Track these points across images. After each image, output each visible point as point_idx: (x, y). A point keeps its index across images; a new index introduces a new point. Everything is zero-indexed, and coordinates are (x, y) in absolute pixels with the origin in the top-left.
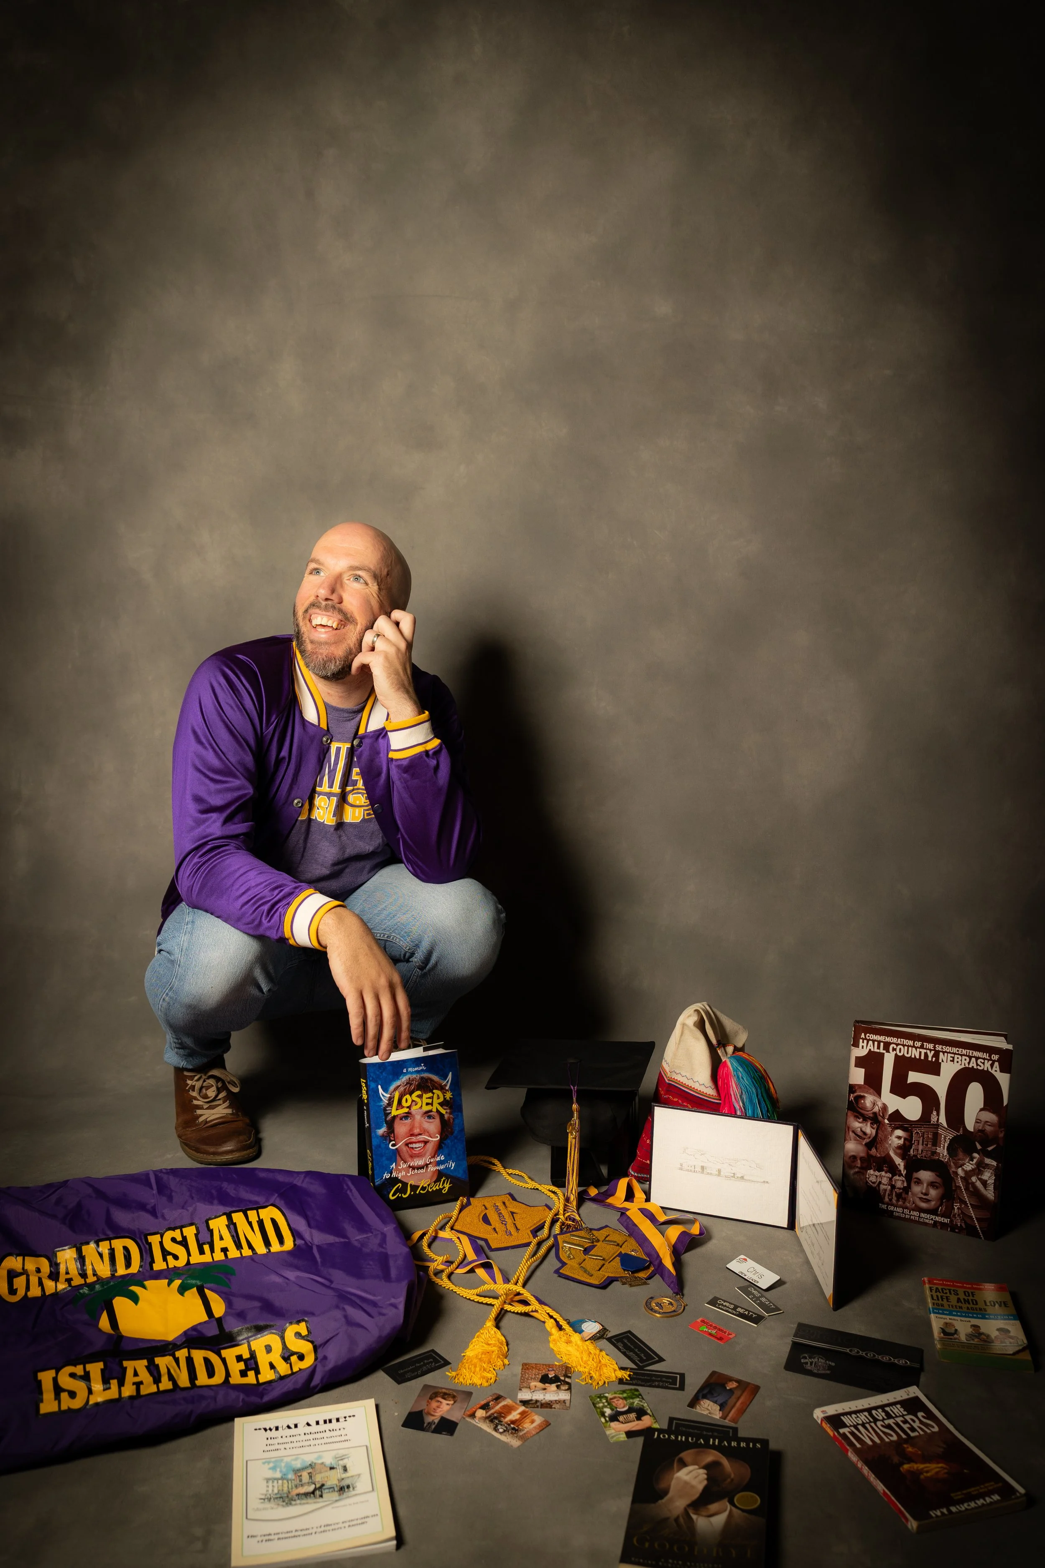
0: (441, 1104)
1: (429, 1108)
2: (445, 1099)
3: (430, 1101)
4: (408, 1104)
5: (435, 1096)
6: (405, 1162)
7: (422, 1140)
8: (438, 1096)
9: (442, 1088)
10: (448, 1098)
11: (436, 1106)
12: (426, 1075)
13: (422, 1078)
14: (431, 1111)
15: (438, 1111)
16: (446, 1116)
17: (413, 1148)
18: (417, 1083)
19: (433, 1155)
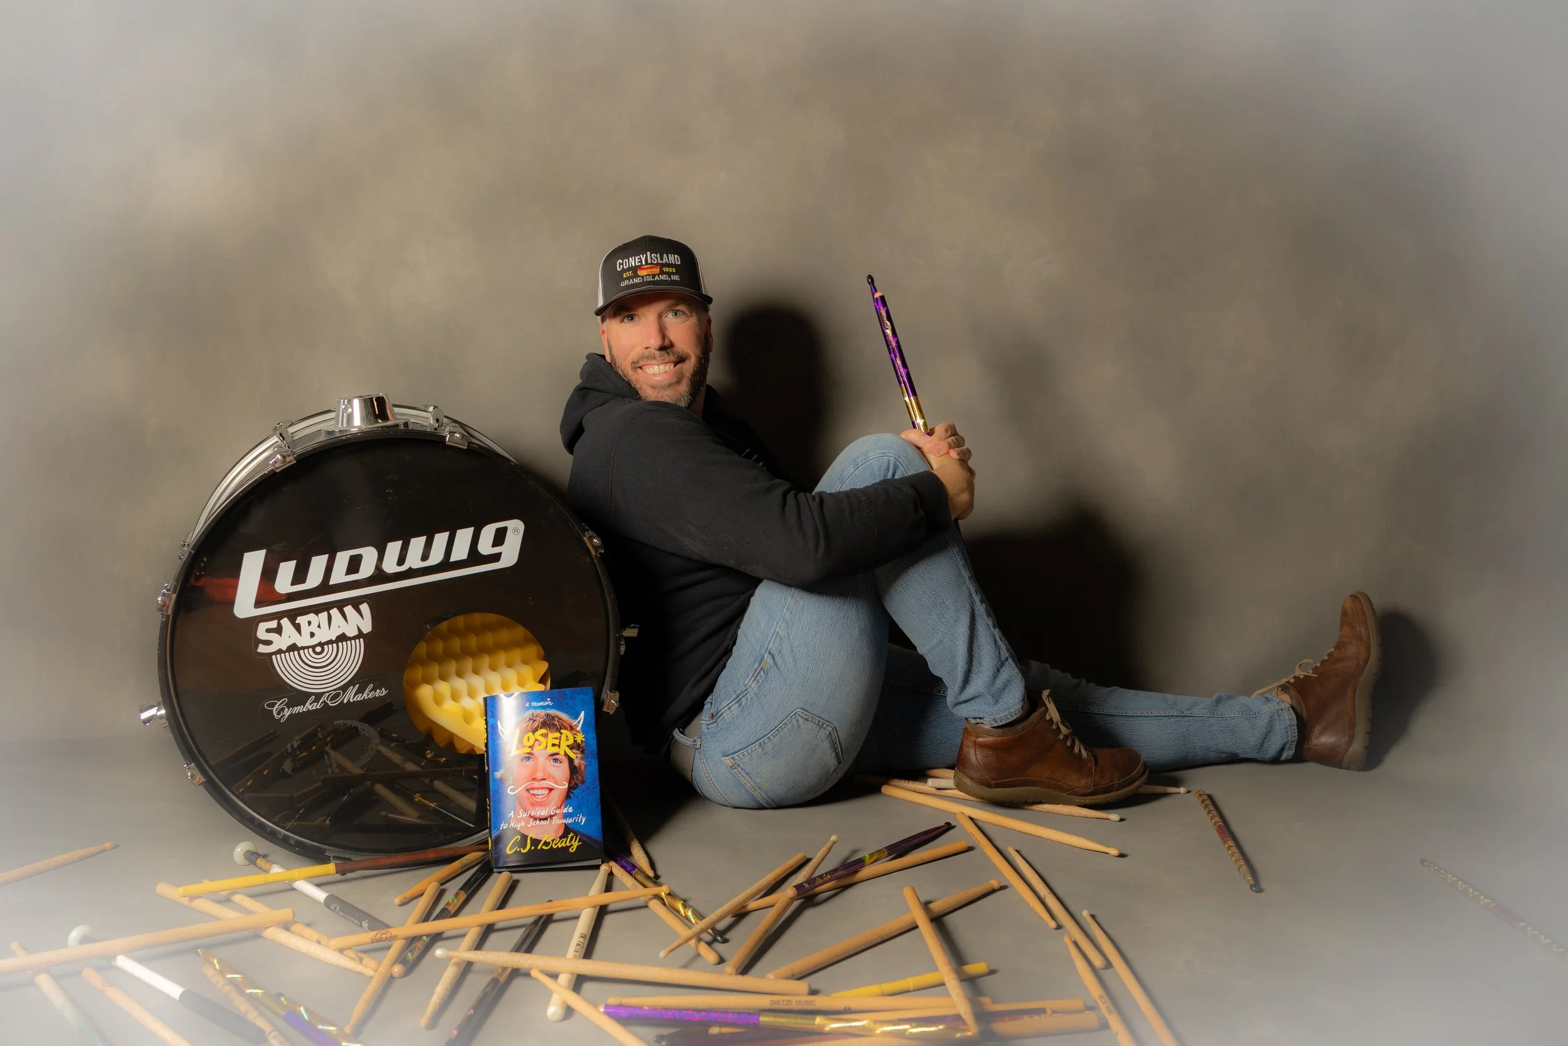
0: (571, 747)
1: (555, 750)
2: (575, 741)
3: (557, 742)
4: (530, 744)
5: (563, 737)
6: (525, 810)
7: (545, 786)
8: (567, 737)
9: (572, 728)
10: (579, 741)
11: (564, 748)
12: (553, 712)
13: (548, 715)
14: (558, 754)
15: (566, 754)
16: (576, 762)
17: (534, 795)
18: (541, 720)
19: (559, 805)
